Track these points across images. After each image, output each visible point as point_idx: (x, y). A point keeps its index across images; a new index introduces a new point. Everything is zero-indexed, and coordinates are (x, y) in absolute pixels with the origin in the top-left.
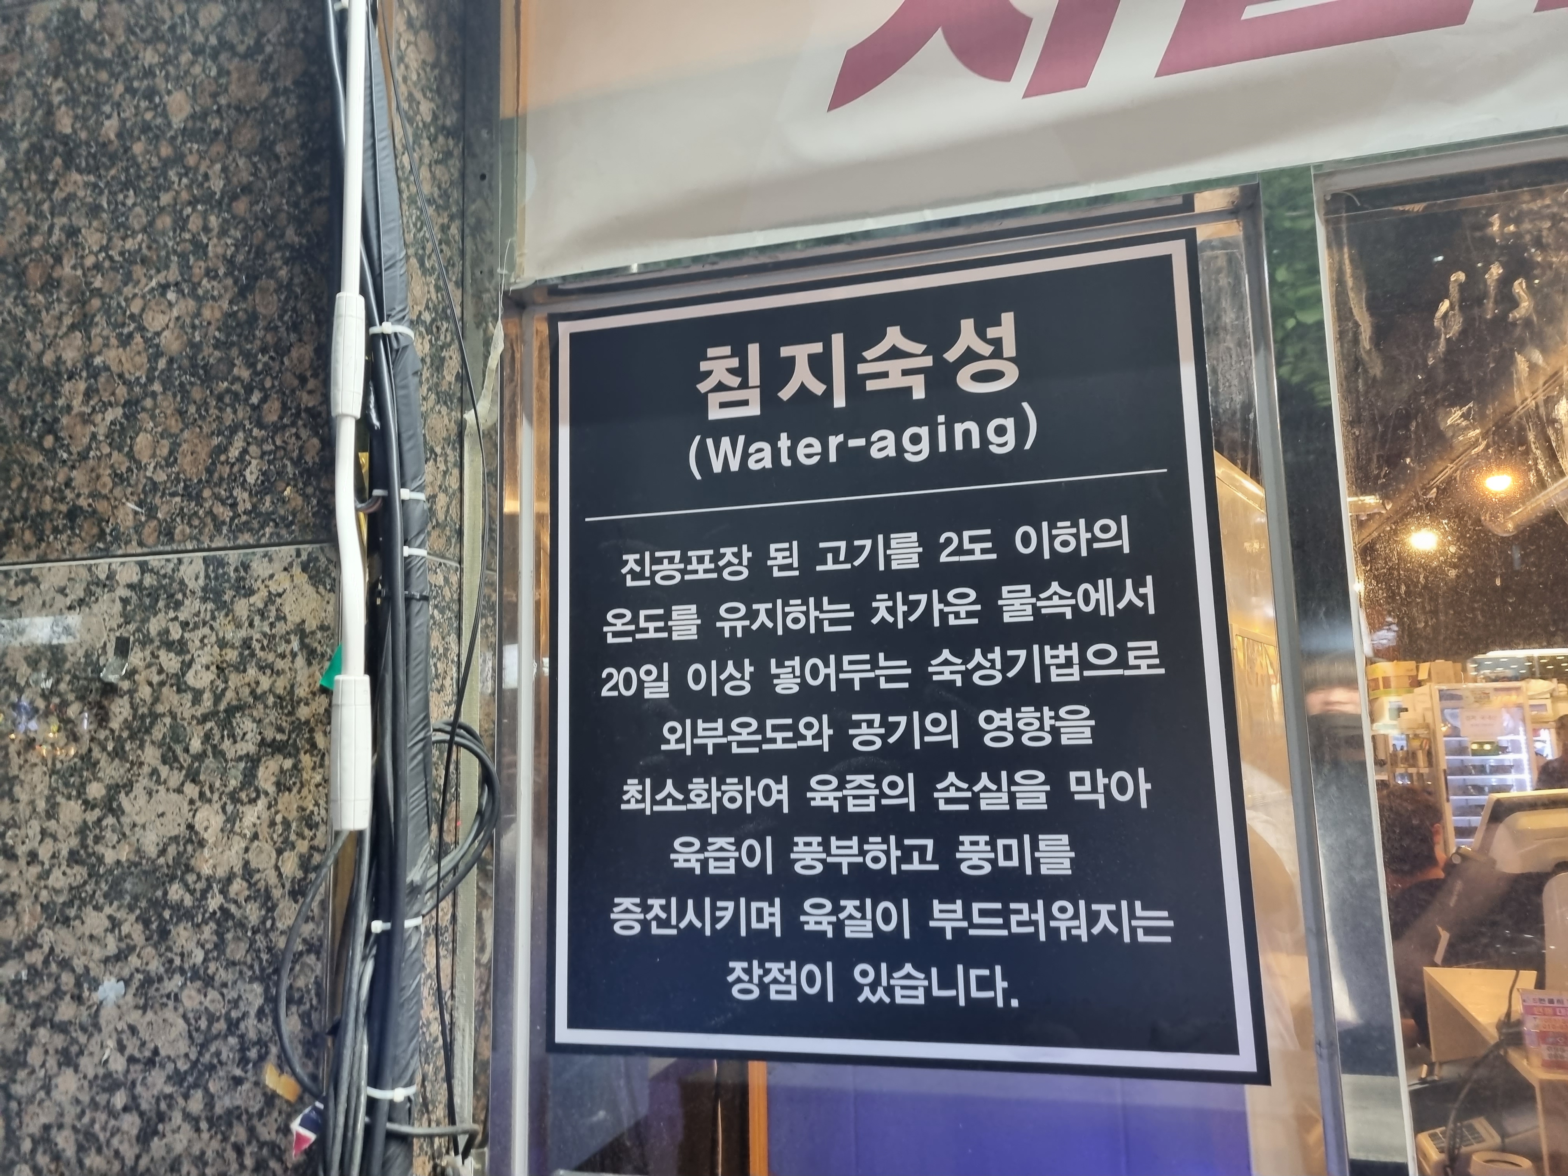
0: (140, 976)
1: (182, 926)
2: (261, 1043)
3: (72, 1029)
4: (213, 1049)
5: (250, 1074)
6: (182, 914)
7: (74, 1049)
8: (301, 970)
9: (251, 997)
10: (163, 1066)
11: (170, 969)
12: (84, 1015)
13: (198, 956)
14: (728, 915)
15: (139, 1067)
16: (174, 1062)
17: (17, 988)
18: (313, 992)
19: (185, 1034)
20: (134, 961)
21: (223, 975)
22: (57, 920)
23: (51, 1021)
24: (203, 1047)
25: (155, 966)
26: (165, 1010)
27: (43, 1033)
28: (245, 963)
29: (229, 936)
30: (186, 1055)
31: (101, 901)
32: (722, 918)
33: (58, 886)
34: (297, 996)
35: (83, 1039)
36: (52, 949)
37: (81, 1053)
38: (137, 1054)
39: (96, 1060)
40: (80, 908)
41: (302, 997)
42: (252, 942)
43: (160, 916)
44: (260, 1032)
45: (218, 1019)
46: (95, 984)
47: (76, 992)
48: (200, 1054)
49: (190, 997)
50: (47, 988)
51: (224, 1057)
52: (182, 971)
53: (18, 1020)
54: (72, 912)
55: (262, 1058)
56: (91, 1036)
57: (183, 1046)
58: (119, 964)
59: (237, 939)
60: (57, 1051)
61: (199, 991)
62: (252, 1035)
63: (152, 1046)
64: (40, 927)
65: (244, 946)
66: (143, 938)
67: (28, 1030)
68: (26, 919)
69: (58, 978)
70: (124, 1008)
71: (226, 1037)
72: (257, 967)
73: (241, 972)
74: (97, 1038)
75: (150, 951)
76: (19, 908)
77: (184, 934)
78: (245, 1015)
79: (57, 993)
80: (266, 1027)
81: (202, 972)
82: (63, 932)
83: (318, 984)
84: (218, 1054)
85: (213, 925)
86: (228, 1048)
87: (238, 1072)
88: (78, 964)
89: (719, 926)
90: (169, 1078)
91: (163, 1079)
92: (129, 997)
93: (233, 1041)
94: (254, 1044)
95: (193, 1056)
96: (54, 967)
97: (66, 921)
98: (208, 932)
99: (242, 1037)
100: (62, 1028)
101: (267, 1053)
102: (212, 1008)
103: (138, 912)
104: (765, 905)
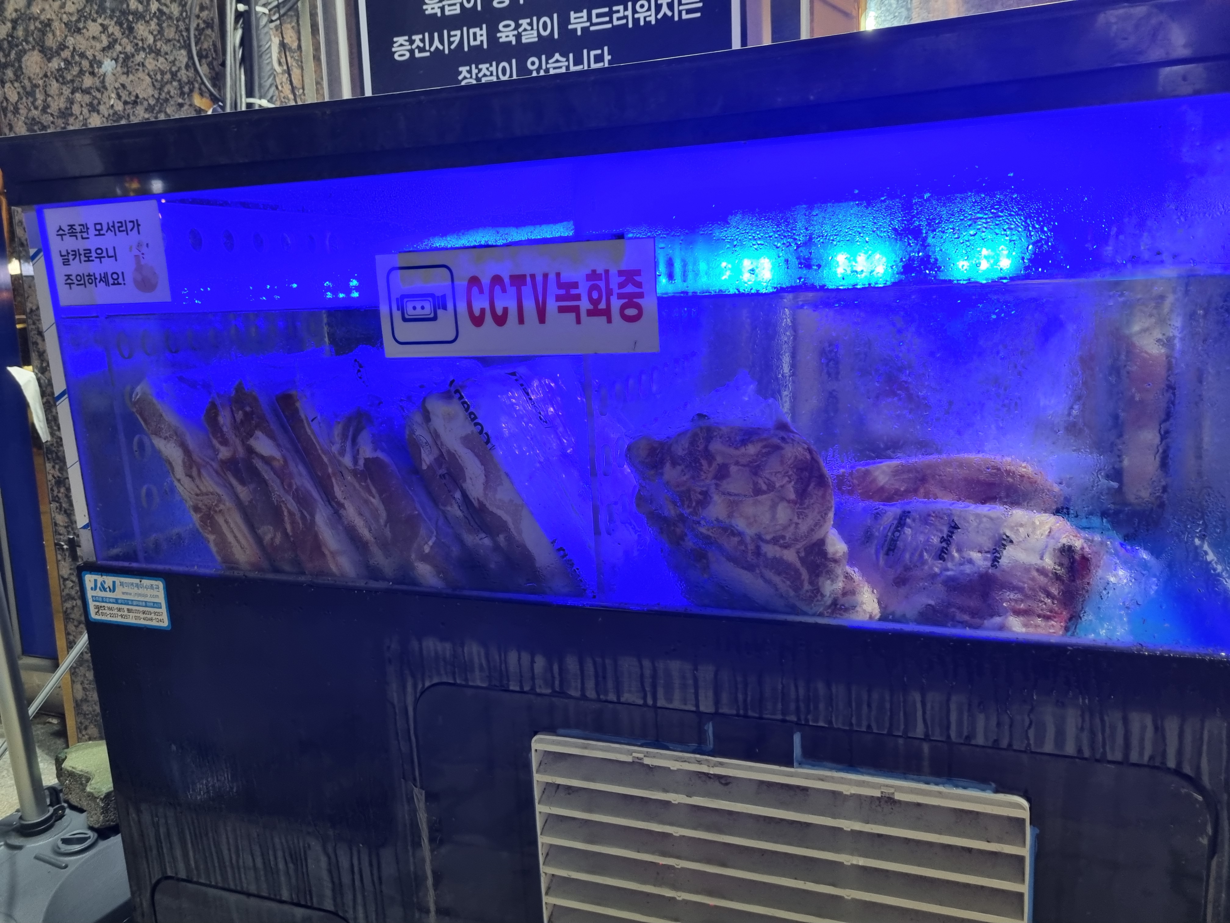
0: (122, 56)
1: (139, 24)
2: (190, 82)
3: (92, 91)
4: (166, 90)
5: (187, 101)
6: (139, 16)
7: (95, 102)
8: (205, 38)
9: (181, 58)
10: (142, 103)
11: (138, 50)
12: (98, 84)
13: (151, 40)
14: (457, 40)
15: (130, 106)
16: (147, 100)
17: (60, 73)
18: (212, 50)
19: (150, 84)
20: (118, 48)
21: (165, 48)
22: (74, 31)
23: (81, 88)
24: (161, 89)
25: (129, 49)
26: (139, 72)
27: (78, 96)
28: (175, 39)
29: (165, 25)
30: (153, 96)
31: (95, 16)
32: (453, 42)
33: (71, 11)
34: (204, 53)
35: (99, 95)
36: (74, 48)
37: (99, 103)
38: (128, 100)
39: (108, 106)
40: (85, 22)
41: (207, 54)
42: (177, 27)
43: (127, 20)
44: (188, 77)
45: (166, 72)
46: (100, 64)
47: (91, 70)
48: (160, 94)
49: (150, 63)
50: (75, 70)
51: (172, 94)
52: (143, 49)
53: (64, 91)
54: (81, 25)
55: (191, 91)
56: (102, 93)
57: (150, 91)
58: (111, 51)
59: (169, 26)
60: (87, 104)
61: (154, 59)
62: (185, 79)
63: (134, 94)
64: (66, 36)
65: (173, 29)
66: (120, 33)
67: (70, 95)
68: (58, 33)
69: (80, 64)
70: (117, 75)
71: (171, 82)
72: (182, 41)
73: (174, 45)
74: (106, 94)
75: (125, 41)
76: (53, 28)
77: (141, 28)
78: (179, 69)
79: (81, 72)
80: (191, 73)
81: (154, 48)
82: (78, 37)
83: (214, 45)
84: (169, 92)
85: (155, 20)
86: (172, 88)
87: (180, 101)
88: (89, 54)
89: (453, 47)
90: (146, 110)
91: (143, 111)
92: (119, 69)
93: (175, 84)
94: (187, 84)
95: (156, 96)
96: (77, 58)
97: (79, 31)
98: (153, 25)
99: (179, 81)
100: (87, 91)
101: (194, 87)
102: (161, 67)
103: (115, 19)
104: (477, 30)
